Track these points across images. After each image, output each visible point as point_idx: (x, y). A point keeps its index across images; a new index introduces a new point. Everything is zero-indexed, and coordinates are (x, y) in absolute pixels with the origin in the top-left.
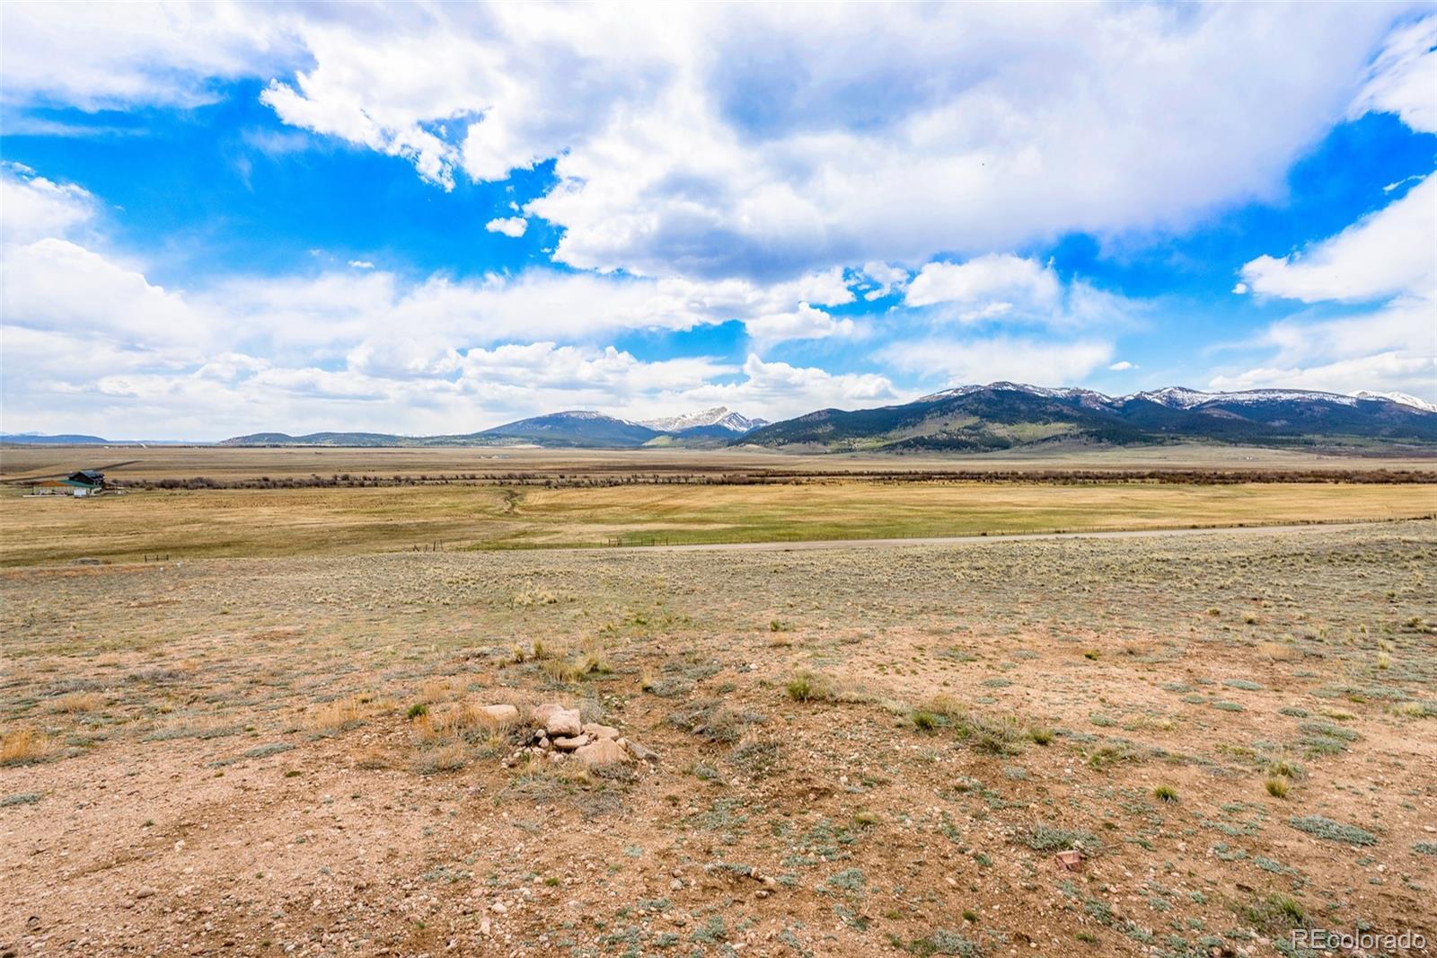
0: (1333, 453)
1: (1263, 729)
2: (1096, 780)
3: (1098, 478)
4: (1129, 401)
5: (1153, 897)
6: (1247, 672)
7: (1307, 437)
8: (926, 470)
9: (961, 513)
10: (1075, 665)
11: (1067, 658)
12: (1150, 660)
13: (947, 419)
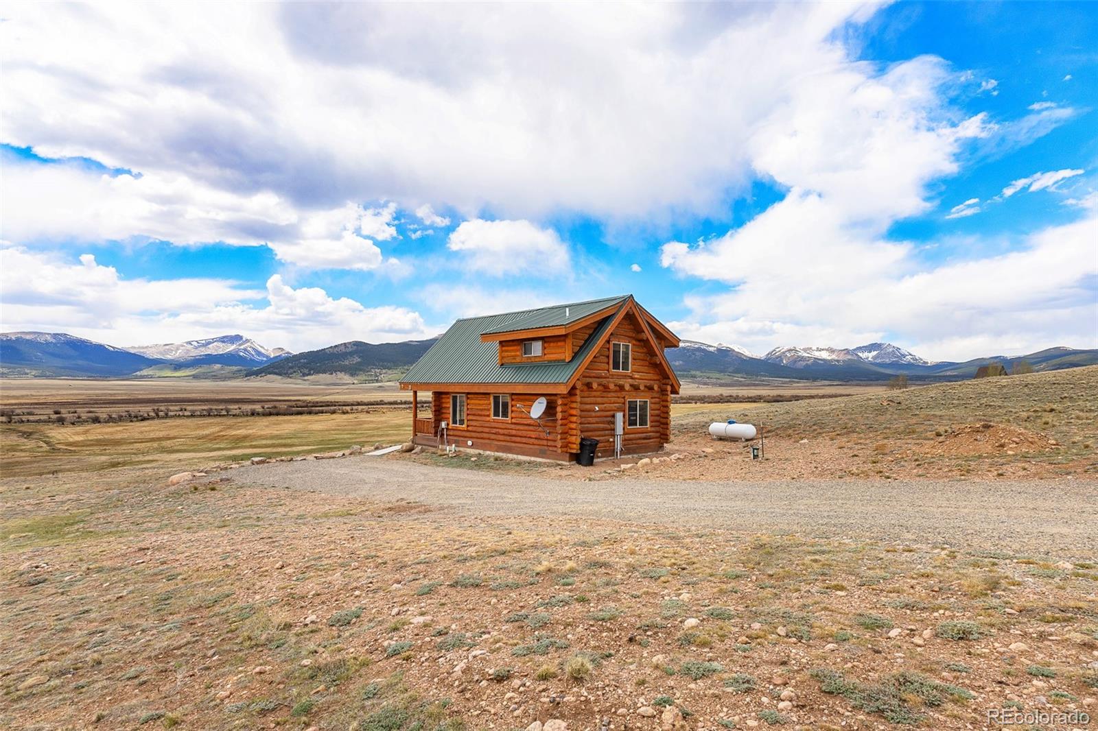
0: (705, 384)
7: (693, 373)
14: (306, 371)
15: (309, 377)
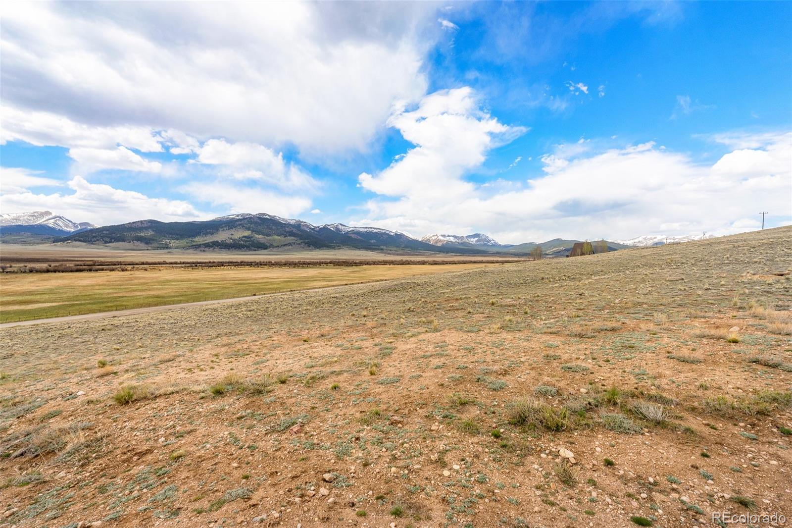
0: (389, 254)
1: (368, 353)
2: (307, 391)
3: (309, 264)
4: (321, 228)
5: (331, 429)
6: (364, 334)
7: (381, 247)
8: (220, 260)
9: (241, 284)
10: (299, 346)
11: (294, 343)
12: (330, 337)
13: (232, 231)
14: (108, 240)
15: (110, 244)
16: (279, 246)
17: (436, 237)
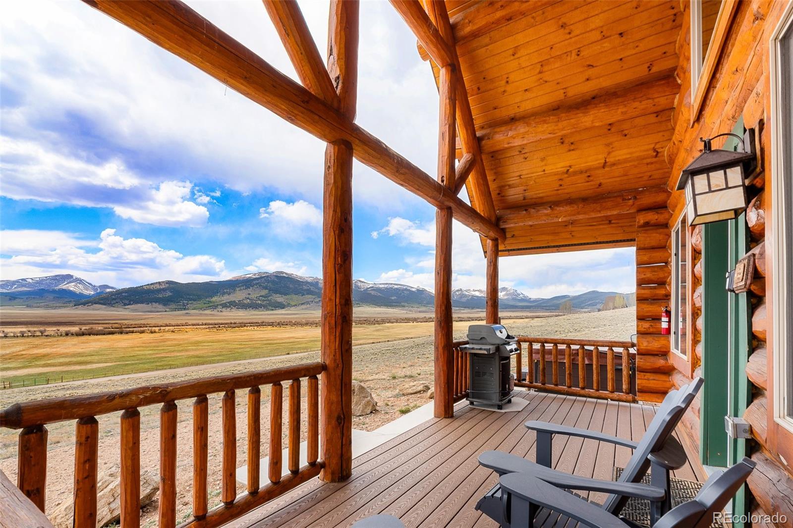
0: (411, 311)
7: (403, 304)
8: (241, 321)
9: (270, 344)
13: (250, 290)
14: (127, 302)
15: (129, 306)
16: (296, 305)
17: (460, 292)
